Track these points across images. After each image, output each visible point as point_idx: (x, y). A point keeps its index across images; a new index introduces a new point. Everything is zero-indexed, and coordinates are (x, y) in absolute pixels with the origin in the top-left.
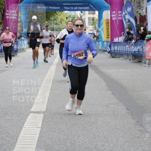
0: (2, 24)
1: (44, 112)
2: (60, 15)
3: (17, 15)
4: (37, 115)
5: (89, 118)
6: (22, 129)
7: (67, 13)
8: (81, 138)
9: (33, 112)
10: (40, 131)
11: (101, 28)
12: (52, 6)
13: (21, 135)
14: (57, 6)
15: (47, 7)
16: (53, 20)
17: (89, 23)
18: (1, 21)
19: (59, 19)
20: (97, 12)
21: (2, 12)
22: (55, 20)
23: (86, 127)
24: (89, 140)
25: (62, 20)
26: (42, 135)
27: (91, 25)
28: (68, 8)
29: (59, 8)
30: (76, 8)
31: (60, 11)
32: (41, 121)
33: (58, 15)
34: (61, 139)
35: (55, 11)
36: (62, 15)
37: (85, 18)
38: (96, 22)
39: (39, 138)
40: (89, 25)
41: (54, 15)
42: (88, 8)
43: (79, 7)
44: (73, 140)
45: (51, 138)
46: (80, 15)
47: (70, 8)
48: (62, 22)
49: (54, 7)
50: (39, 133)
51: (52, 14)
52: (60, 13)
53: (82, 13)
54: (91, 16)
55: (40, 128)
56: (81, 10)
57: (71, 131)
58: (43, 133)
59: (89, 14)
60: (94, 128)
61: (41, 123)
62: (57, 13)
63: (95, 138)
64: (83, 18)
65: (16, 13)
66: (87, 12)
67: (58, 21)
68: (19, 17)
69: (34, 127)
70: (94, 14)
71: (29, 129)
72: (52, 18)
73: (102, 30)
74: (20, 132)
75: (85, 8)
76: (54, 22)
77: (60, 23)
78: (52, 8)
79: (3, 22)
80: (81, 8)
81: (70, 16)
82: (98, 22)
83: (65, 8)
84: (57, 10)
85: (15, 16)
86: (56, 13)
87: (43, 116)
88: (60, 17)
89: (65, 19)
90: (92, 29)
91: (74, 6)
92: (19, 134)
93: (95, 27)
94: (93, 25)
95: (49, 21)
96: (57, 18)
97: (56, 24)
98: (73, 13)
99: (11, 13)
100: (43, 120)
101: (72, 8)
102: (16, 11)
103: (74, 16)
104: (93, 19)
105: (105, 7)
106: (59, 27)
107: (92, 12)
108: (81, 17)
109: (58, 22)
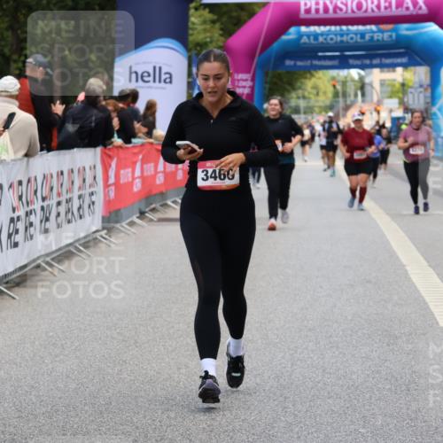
3: (252, 84)
11: (437, 105)
15: (309, 62)
17: (382, 92)
28: (358, 62)
29: (336, 63)
30: (376, 61)
37: (372, 82)
42: (404, 61)
43: (383, 60)
65: (249, 78)
73: (439, 110)
75: (399, 61)
78: (320, 63)
80: (388, 61)
83: (351, 61)
85: (249, 87)
91: (371, 57)
99: (238, 80)
101: (368, 62)
102: (250, 75)
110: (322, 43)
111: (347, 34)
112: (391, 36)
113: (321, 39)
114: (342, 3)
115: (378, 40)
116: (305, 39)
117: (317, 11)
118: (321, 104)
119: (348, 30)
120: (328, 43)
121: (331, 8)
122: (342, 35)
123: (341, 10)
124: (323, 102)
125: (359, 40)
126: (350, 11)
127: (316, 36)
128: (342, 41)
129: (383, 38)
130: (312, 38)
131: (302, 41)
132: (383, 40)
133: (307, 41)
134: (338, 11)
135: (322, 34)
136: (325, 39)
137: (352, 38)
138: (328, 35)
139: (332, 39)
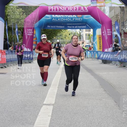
0: (22, 39)
1: (53, 105)
2: (64, 32)
3: (33, 32)
4: (48, 107)
5: (87, 109)
6: (37, 117)
7: (70, 31)
8: (81, 124)
9: (46, 105)
10: (51, 118)
11: (95, 42)
12: (58, 26)
13: (36, 122)
14: (62, 25)
15: (55, 26)
16: (59, 36)
17: (86, 38)
18: (21, 37)
19: (64, 35)
20: (92, 30)
21: (22, 31)
22: (61, 36)
23: (85, 116)
24: (87, 125)
25: (66, 36)
26: (52, 122)
27: (88, 39)
29: (63, 27)
31: (64, 30)
32: (51, 111)
33: (63, 32)
34: (66, 124)
35: (61, 29)
36: (66, 33)
37: (83, 35)
38: (91, 37)
39: (50, 124)
40: (86, 39)
41: (60, 32)
42: (85, 27)
43: (78, 26)
44: (75, 125)
45: (59, 124)
46: (79, 32)
47: (72, 27)
48: (66, 37)
49: (60, 26)
50: (50, 120)
51: (58, 31)
52: (64, 31)
53: (81, 30)
54: (88, 33)
55: (51, 117)
56: (80, 29)
57: (74, 118)
58: (53, 120)
59: (86, 31)
60: (91, 116)
61: (51, 113)
62: (63, 31)
63: (91, 124)
64: (82, 34)
65: (32, 31)
66: (84, 30)
67: (63, 36)
68: (34, 34)
69: (46, 115)
70: (90, 31)
71: (42, 117)
72: (59, 35)
73: (96, 43)
74: (36, 120)
75: (83, 27)
76: (60, 38)
77: (64, 38)
78: (58, 27)
79: (22, 38)
80: (80, 27)
81: (72, 33)
82: (92, 37)
83: (68, 27)
84: (63, 28)
85: (31, 33)
86: (61, 31)
87: (52, 107)
88: (65, 33)
89: (68, 35)
90: (88, 42)
91: (75, 26)
92: (35, 121)
93: (90, 41)
94: (89, 39)
95: (57, 37)
96: (62, 34)
97: (61, 39)
98: (74, 31)
99: (29, 31)
100: (53, 110)
102: (32, 30)
103: (75, 33)
104: (89, 35)
105: (98, 26)
106: (64, 41)
107: (88, 30)
108: (80, 33)
109: (63, 38)
110: (59, 21)
111: (67, 18)
112: (81, 19)
113: (59, 19)
114: (61, 8)
115: (77, 20)
116: (54, 19)
117: (54, 10)
118: (67, 41)
119: (67, 17)
120: (61, 21)
121: (58, 9)
122: (65, 18)
123: (61, 10)
124: (68, 40)
125: (71, 20)
126: (64, 10)
127: (57, 18)
128: (65, 20)
129: (78, 20)
130: (56, 19)
131: (53, 20)
132: (78, 21)
133: (54, 20)
134: (60, 10)
135: (59, 18)
136: (60, 19)
137: (68, 19)
138: (61, 18)
139: (62, 19)
